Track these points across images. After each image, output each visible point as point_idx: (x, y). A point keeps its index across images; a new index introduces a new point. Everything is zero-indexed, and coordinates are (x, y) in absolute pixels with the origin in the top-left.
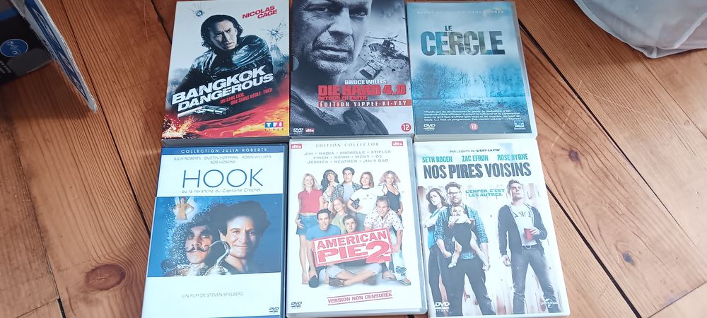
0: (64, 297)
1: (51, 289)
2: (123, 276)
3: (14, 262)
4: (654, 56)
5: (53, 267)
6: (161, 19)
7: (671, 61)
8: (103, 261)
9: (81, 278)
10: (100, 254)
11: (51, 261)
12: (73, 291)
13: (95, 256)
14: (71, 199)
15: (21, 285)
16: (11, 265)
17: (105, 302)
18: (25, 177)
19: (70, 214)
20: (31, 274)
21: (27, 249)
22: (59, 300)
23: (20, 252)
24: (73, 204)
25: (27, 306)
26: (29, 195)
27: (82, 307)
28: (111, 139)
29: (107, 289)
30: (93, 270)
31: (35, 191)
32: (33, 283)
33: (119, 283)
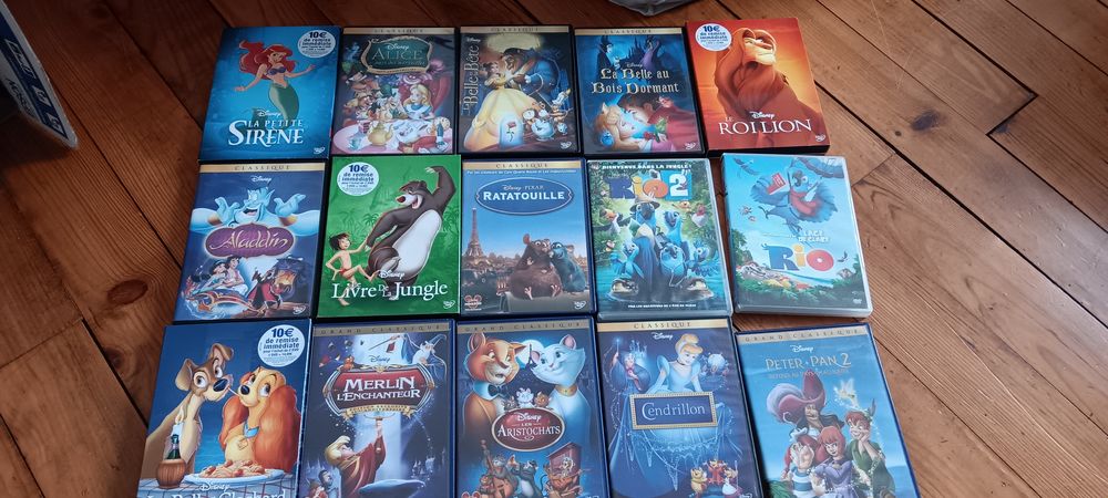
0: (88, 316)
1: (73, 312)
2: (145, 288)
3: (29, 295)
4: (650, 13)
5: (72, 293)
6: (143, 52)
7: (669, 16)
8: (123, 279)
9: (103, 297)
10: (118, 273)
11: (68, 288)
12: (96, 310)
13: (113, 276)
14: (79, 231)
15: (40, 315)
16: (27, 299)
17: (132, 315)
18: (26, 220)
19: (81, 245)
20: (49, 304)
21: (41, 283)
22: (84, 321)
23: (34, 286)
24: (81, 235)
25: (51, 331)
26: (33, 235)
27: (110, 322)
28: (110, 171)
29: (132, 302)
30: (114, 289)
31: (39, 230)
32: (54, 311)
33: (142, 295)
